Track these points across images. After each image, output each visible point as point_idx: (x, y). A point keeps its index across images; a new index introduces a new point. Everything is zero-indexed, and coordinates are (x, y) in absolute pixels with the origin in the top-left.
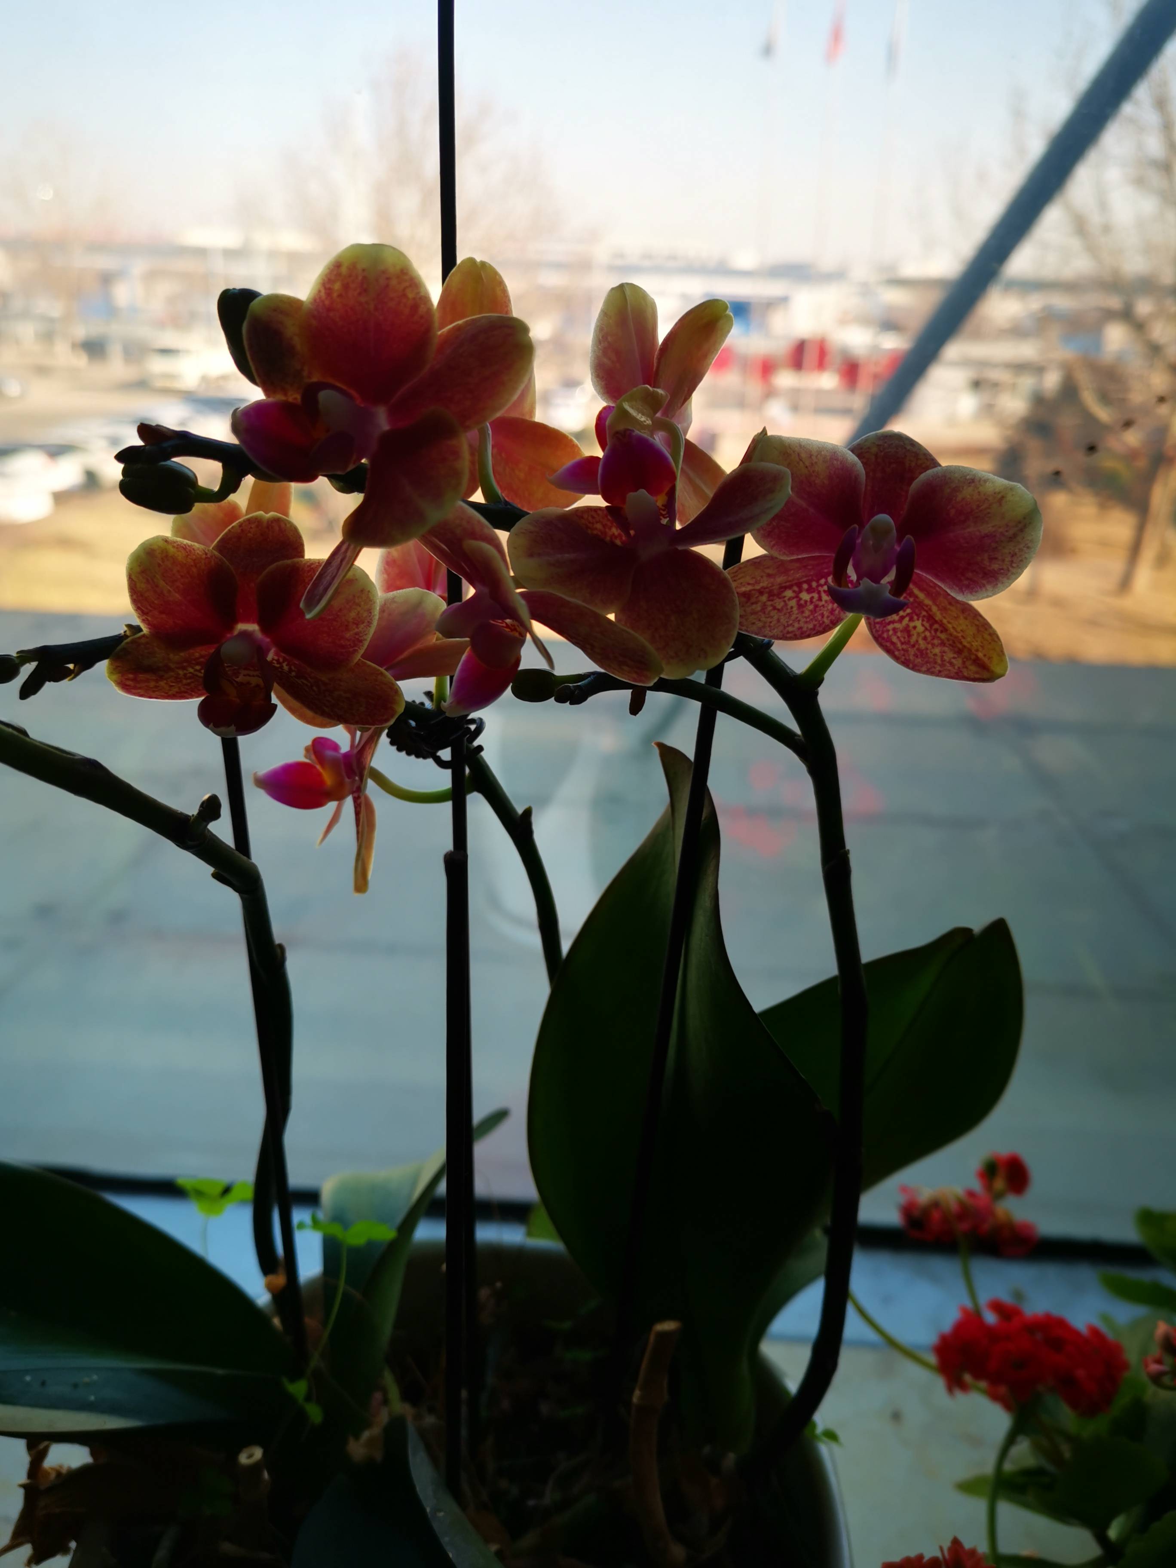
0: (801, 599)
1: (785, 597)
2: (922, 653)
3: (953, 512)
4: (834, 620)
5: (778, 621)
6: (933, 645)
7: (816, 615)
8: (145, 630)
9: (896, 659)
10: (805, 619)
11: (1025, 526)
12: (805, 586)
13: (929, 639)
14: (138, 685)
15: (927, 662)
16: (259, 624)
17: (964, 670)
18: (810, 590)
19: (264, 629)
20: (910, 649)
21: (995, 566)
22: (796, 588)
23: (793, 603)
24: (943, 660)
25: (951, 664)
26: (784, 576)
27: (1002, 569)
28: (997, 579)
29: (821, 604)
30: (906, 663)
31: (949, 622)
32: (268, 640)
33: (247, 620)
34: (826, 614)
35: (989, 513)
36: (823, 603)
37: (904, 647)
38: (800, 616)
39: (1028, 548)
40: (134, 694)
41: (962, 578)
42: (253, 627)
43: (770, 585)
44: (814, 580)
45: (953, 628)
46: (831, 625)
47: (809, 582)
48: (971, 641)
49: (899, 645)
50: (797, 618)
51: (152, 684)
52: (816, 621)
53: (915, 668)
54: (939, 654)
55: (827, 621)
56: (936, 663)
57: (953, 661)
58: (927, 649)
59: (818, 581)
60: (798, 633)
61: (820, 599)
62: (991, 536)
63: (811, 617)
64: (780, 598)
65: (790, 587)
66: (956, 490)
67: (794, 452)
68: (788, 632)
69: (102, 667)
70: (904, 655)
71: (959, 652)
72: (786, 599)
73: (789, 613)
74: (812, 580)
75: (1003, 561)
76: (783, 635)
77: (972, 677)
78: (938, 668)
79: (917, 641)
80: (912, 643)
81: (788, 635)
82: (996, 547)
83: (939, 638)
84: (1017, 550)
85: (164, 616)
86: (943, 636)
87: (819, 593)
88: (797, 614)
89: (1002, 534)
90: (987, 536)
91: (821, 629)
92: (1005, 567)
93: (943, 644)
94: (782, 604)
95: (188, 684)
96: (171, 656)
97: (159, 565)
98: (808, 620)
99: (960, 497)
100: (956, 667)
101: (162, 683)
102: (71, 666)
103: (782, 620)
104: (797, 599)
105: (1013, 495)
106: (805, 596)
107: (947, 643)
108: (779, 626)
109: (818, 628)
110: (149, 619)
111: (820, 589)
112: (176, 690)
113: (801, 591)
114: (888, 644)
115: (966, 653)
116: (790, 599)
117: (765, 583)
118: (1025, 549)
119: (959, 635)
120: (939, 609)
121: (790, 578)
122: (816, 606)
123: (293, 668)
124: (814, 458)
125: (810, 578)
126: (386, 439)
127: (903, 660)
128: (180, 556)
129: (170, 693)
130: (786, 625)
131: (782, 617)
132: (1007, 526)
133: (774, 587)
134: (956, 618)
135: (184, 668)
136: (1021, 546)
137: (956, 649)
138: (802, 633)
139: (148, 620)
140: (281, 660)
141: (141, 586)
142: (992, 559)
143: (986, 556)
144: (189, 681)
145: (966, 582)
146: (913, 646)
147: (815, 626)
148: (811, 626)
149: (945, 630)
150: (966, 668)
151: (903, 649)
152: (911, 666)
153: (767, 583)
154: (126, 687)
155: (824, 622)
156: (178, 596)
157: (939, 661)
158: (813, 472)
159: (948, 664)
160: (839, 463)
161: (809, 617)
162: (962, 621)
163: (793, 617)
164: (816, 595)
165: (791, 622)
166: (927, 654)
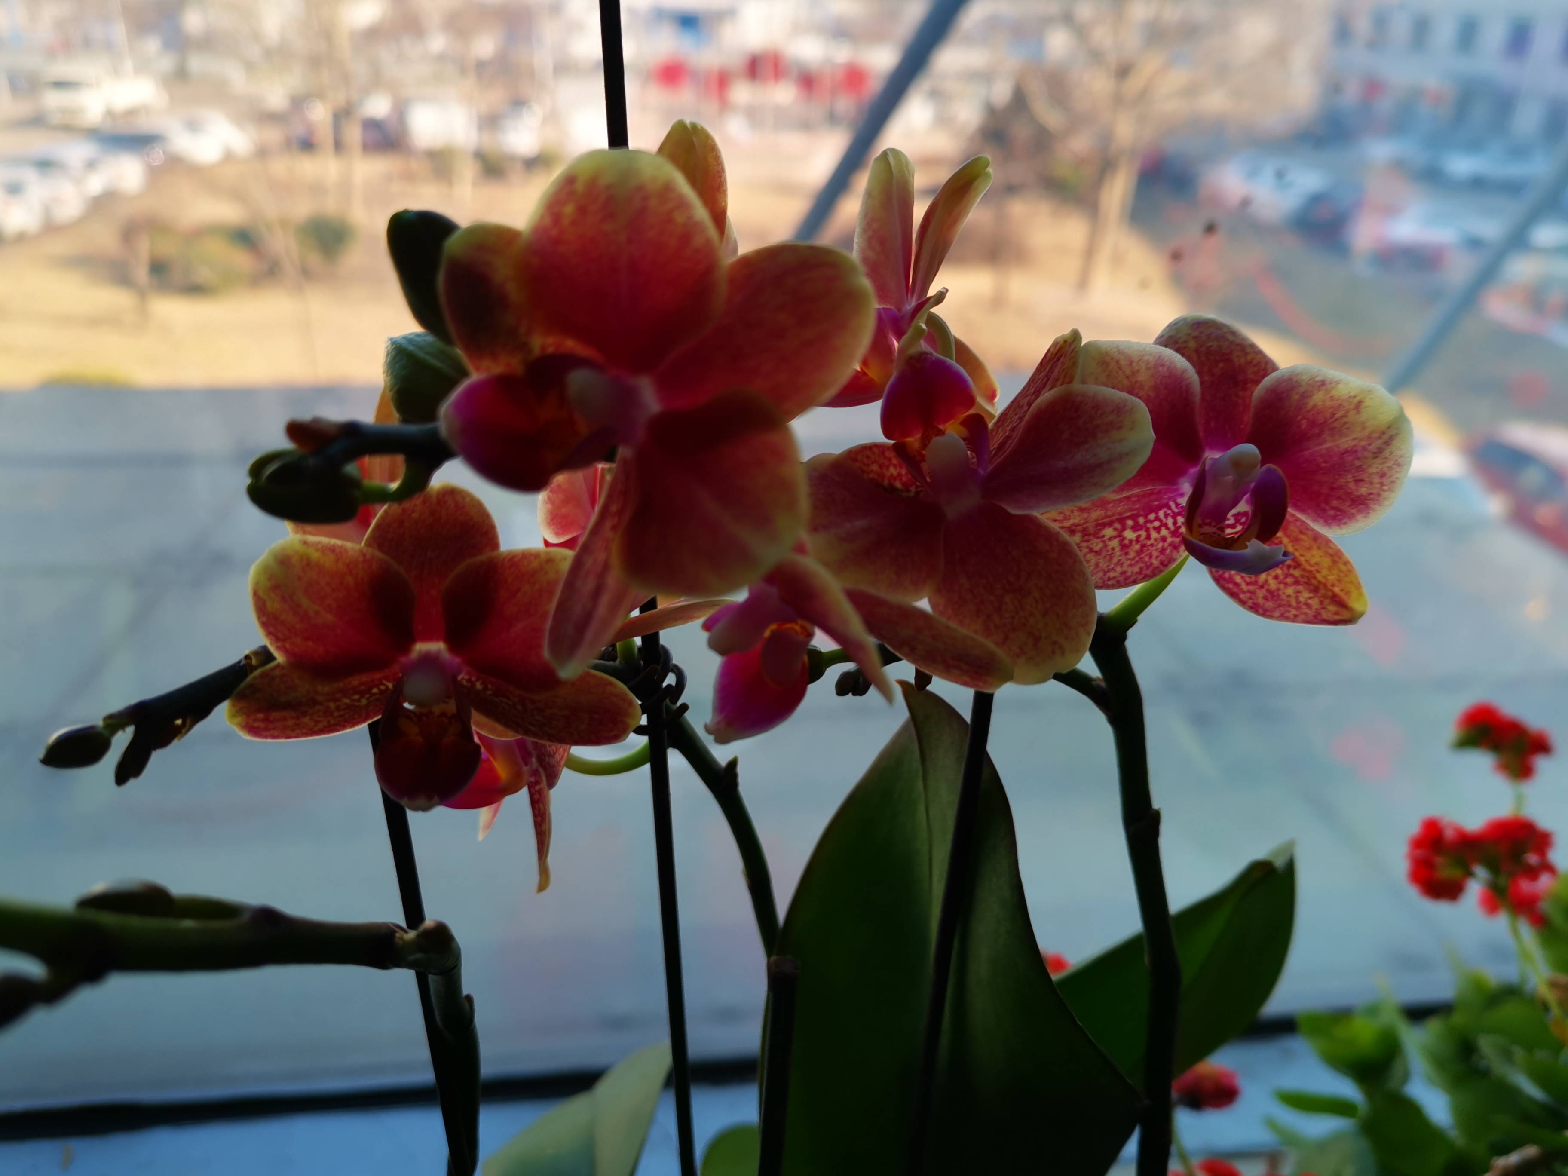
0: (1124, 539)
1: (1104, 536)
2: (1273, 595)
3: (1304, 424)
4: (1165, 561)
5: (1097, 565)
6: (1286, 584)
7: (1142, 556)
8: (280, 658)
9: (1243, 603)
10: (1129, 562)
11: (1391, 438)
12: (1130, 523)
13: (1281, 577)
14: (271, 726)
15: (1280, 606)
16: (448, 640)
17: (1323, 612)
18: (1136, 528)
19: (453, 647)
20: (1258, 591)
21: (1363, 490)
22: (1117, 525)
23: (1115, 543)
24: (1298, 602)
25: (1308, 605)
26: (1101, 510)
27: (1371, 494)
28: (1367, 507)
29: (1149, 543)
30: (1255, 608)
31: (1302, 555)
32: (458, 660)
33: (428, 637)
34: (1155, 554)
35: (1346, 423)
36: (1152, 541)
37: (1251, 588)
38: (1123, 558)
39: (1399, 465)
40: (266, 737)
41: (1327, 508)
42: (437, 647)
43: (1082, 522)
44: (1141, 515)
45: (1307, 561)
46: (1161, 567)
47: (1134, 518)
48: (1327, 575)
49: (1244, 587)
50: (1120, 560)
51: (290, 722)
52: (1143, 562)
53: (1265, 613)
54: (1294, 595)
55: (1156, 563)
56: (1290, 606)
57: (1310, 602)
58: (1278, 590)
59: (1146, 516)
60: (1121, 579)
61: (1148, 537)
62: (1352, 451)
63: (1137, 559)
64: (1098, 538)
65: (1110, 524)
66: (1305, 396)
67: (1112, 359)
68: (1109, 579)
69: (223, 712)
70: (1251, 598)
71: (1315, 590)
72: (1106, 538)
73: (1110, 555)
74: (1138, 515)
75: (1371, 483)
76: (1104, 582)
77: (1332, 619)
78: (1294, 612)
79: (1266, 581)
80: (1260, 583)
81: (1110, 583)
82: (1360, 466)
83: (1292, 575)
84: (1385, 469)
85: (310, 643)
86: (1297, 573)
87: (1148, 530)
88: (1120, 556)
89: (1364, 449)
90: (1346, 452)
91: (1149, 572)
92: (1374, 491)
93: (1297, 582)
94: (1101, 545)
95: (341, 716)
96: (319, 688)
97: (300, 579)
98: (1133, 562)
99: (1311, 403)
100: (1314, 609)
101: (306, 720)
102: (179, 722)
103: (1101, 565)
104: (1120, 538)
105: (1371, 399)
106: (1129, 535)
107: (1302, 580)
108: (1098, 572)
109: (1145, 572)
110: (287, 646)
111: (1149, 525)
112: (325, 723)
113: (1124, 529)
114: (1231, 586)
115: (1322, 591)
116: (1111, 539)
117: (1076, 519)
118: (1395, 466)
119: (1313, 569)
120: (1291, 541)
121: (1109, 513)
122: (1144, 546)
123: (490, 686)
124: (1134, 365)
125: (1135, 512)
126: (658, 424)
127: (1250, 604)
128: (328, 561)
129: (315, 729)
130: (1106, 570)
131: (1101, 561)
132: (1369, 438)
133: (1088, 525)
134: (1309, 549)
135: (335, 700)
136: (1390, 463)
137: (1312, 587)
138: (1126, 579)
139: (284, 647)
140: (473, 679)
141: (274, 605)
142: (1358, 481)
143: (1350, 478)
144: (342, 713)
145: (1332, 513)
146: (1262, 587)
147: (1141, 569)
148: (1136, 569)
149: (1298, 565)
150: (1324, 608)
151: (1249, 592)
152: (1261, 611)
153: (1078, 518)
154: (253, 731)
155: (1152, 564)
156: (329, 618)
157: (1294, 603)
158: (1136, 382)
159: (1304, 607)
160: (1165, 369)
161: (1134, 558)
162: (1315, 552)
163: (1115, 560)
164: (1143, 533)
165: (1112, 566)
166: (1279, 595)
